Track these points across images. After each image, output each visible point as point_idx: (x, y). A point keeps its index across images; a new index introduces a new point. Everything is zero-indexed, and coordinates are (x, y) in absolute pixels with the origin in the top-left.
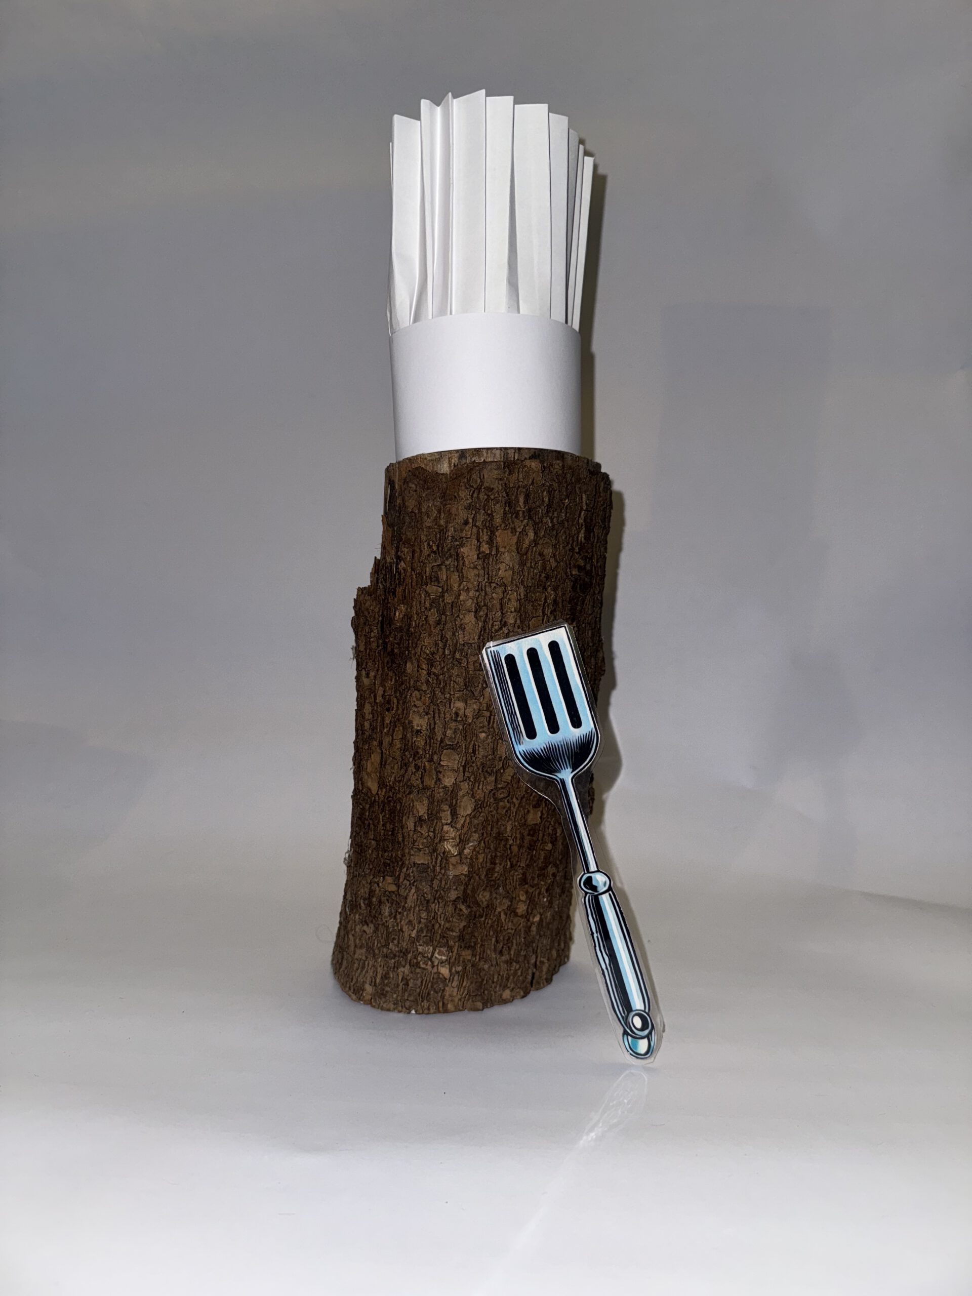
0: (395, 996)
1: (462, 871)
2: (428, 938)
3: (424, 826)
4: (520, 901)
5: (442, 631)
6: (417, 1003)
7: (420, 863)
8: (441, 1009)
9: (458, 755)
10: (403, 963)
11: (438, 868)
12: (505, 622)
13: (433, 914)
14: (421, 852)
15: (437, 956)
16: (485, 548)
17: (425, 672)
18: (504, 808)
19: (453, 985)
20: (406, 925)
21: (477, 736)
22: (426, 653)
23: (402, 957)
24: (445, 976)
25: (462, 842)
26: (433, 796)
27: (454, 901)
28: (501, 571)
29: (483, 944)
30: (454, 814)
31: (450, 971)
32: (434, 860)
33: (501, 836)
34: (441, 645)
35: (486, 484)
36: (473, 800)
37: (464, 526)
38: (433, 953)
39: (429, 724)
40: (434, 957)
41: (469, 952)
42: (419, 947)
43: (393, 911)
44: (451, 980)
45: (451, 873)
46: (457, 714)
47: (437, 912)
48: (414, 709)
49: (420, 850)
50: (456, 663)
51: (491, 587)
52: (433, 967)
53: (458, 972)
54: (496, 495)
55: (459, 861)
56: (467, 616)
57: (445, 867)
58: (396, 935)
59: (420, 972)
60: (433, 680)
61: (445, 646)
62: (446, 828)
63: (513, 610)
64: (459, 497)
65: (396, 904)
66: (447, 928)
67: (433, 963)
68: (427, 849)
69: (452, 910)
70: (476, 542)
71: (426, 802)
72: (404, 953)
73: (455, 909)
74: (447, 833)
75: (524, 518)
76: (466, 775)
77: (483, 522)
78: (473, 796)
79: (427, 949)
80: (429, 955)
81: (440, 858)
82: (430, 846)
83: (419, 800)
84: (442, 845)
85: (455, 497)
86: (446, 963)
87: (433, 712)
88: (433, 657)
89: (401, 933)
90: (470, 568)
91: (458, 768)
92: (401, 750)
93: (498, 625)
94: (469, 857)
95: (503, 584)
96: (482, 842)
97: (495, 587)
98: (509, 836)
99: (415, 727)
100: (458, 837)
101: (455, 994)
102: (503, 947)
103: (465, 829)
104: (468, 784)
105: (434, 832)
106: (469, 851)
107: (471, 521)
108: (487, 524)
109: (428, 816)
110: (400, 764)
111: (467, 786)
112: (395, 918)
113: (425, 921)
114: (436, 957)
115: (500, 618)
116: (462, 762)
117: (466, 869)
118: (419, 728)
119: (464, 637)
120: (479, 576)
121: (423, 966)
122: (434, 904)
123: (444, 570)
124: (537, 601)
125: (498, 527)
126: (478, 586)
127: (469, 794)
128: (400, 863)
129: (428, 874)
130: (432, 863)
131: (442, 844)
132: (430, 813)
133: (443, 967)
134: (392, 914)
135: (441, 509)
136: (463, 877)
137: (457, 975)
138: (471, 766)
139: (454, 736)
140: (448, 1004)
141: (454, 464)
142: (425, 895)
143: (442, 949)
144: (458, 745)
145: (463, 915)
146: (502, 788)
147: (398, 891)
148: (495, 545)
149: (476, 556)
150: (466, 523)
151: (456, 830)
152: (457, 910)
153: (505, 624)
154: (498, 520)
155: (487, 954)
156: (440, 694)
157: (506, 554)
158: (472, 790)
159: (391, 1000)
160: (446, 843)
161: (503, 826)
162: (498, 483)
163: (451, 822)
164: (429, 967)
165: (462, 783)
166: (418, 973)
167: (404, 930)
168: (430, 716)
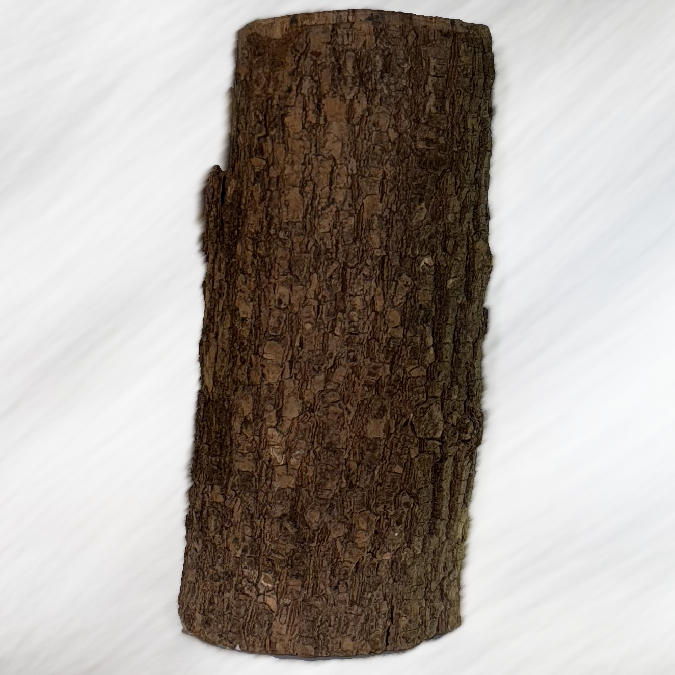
0: (220, 626)
1: (289, 483)
2: (253, 559)
3: (249, 428)
4: (360, 529)
5: (267, 208)
6: (241, 637)
7: (243, 470)
8: (268, 649)
9: (283, 347)
10: (228, 587)
11: (263, 478)
12: (333, 199)
13: (258, 532)
14: (246, 458)
15: (263, 582)
16: (312, 117)
17: (251, 254)
18: (336, 414)
19: (281, 620)
20: (232, 543)
21: (303, 328)
22: (250, 232)
23: (227, 580)
24: (272, 608)
25: (289, 450)
26: (258, 394)
27: (280, 518)
28: (328, 143)
29: (316, 575)
30: (279, 416)
31: (278, 602)
32: (259, 469)
33: (333, 446)
34: (265, 223)
35: (312, 49)
36: (301, 402)
37: (287, 94)
38: (259, 578)
39: (254, 312)
40: (260, 583)
41: (299, 582)
42: (244, 570)
43: (218, 525)
44: (279, 614)
45: (277, 485)
46: (280, 301)
47: (263, 529)
48: (240, 294)
49: (244, 455)
50: (280, 243)
51: (317, 160)
52: (258, 595)
53: (287, 605)
54: (323, 60)
55: (286, 472)
56: (291, 191)
57: (271, 477)
58: (221, 553)
59: (243, 598)
60: (258, 263)
61: (269, 224)
62: (270, 431)
63: (342, 185)
64: (286, 62)
65: (221, 517)
66: (272, 550)
67: (258, 590)
68: (251, 454)
69: (277, 529)
70: (301, 111)
71: (251, 400)
72: (229, 576)
73: (281, 528)
74: (272, 438)
75: (354, 84)
76: (293, 372)
77: (308, 89)
78: (301, 398)
79: (252, 573)
80: (255, 581)
81: (265, 466)
82: (255, 452)
83: (244, 398)
84: (268, 452)
85: (282, 63)
86: (273, 592)
87: (259, 298)
88: (257, 236)
89: (227, 552)
90: (294, 139)
91: (282, 363)
92: (229, 341)
93: (325, 203)
94: (297, 468)
95: (331, 157)
96: (312, 451)
97: (322, 160)
98: (343, 448)
99: (241, 315)
100: (284, 443)
101: (284, 632)
102: (338, 583)
103: (292, 435)
104: (294, 382)
105: (260, 436)
106: (296, 460)
107: (295, 88)
108: (315, 91)
109: (253, 416)
110: (228, 356)
111: (293, 385)
112: (221, 533)
113: (249, 538)
114: (262, 584)
115: (328, 195)
116: (287, 356)
117: (293, 482)
118: (245, 316)
119: (288, 214)
120: (304, 148)
121: (247, 592)
122: (259, 520)
123: (269, 141)
124: (372, 176)
125: (325, 94)
126: (305, 158)
127: (295, 393)
128: (227, 470)
129: (252, 483)
130: (256, 471)
131: (267, 450)
132: (255, 413)
133: (269, 596)
134: (217, 528)
135: (270, 77)
136: (290, 490)
137: (285, 608)
138: (298, 362)
139: (277, 326)
140: (276, 643)
141: (286, 29)
142: (250, 508)
143: (268, 574)
144: (282, 337)
145: (288, 535)
146: (332, 390)
147: (224, 502)
148: (323, 114)
149: (300, 127)
150: (290, 90)
151: (282, 435)
152: (283, 528)
153: (333, 201)
154: (325, 87)
155: (320, 588)
156: (265, 278)
157: (334, 123)
158: (300, 389)
159: (216, 630)
160: (271, 449)
161: (336, 435)
162: (327, 47)
163: (277, 425)
164: (253, 595)
165: (287, 380)
166: (241, 600)
167: (230, 549)
168: (255, 303)
